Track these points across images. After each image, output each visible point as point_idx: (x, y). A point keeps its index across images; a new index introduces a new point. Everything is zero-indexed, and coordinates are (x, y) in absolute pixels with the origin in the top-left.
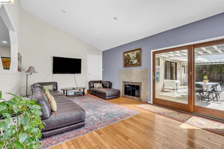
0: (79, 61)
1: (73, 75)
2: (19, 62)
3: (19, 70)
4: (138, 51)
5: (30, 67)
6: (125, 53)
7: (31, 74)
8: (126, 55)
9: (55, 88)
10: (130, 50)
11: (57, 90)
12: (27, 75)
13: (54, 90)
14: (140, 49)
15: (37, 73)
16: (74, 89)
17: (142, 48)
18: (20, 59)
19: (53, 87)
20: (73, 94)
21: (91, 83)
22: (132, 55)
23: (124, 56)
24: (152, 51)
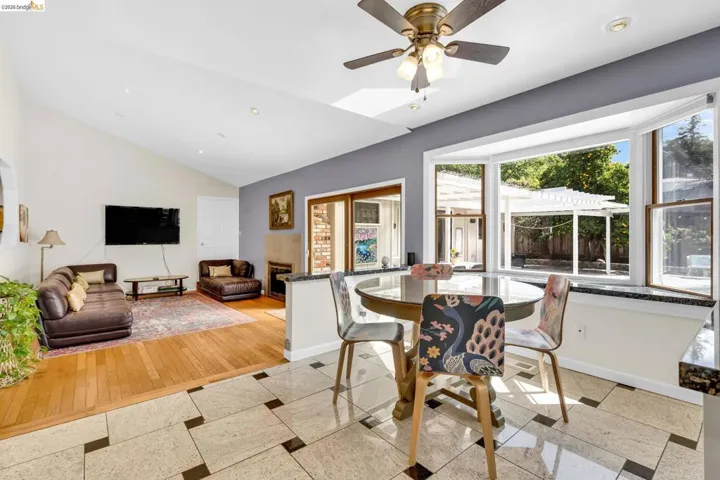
0: (174, 213)
1: (159, 246)
2: (22, 223)
3: (21, 240)
4: (289, 196)
5: (48, 232)
6: (272, 197)
7: (51, 247)
8: (273, 201)
9: (110, 277)
10: (277, 193)
11: (115, 280)
12: (42, 249)
13: (107, 281)
14: (289, 192)
15: (64, 244)
16: (156, 279)
17: (293, 189)
18: (23, 217)
19: (105, 274)
20: (154, 290)
21: (205, 266)
22: (282, 203)
23: (271, 205)
24: (307, 198)
